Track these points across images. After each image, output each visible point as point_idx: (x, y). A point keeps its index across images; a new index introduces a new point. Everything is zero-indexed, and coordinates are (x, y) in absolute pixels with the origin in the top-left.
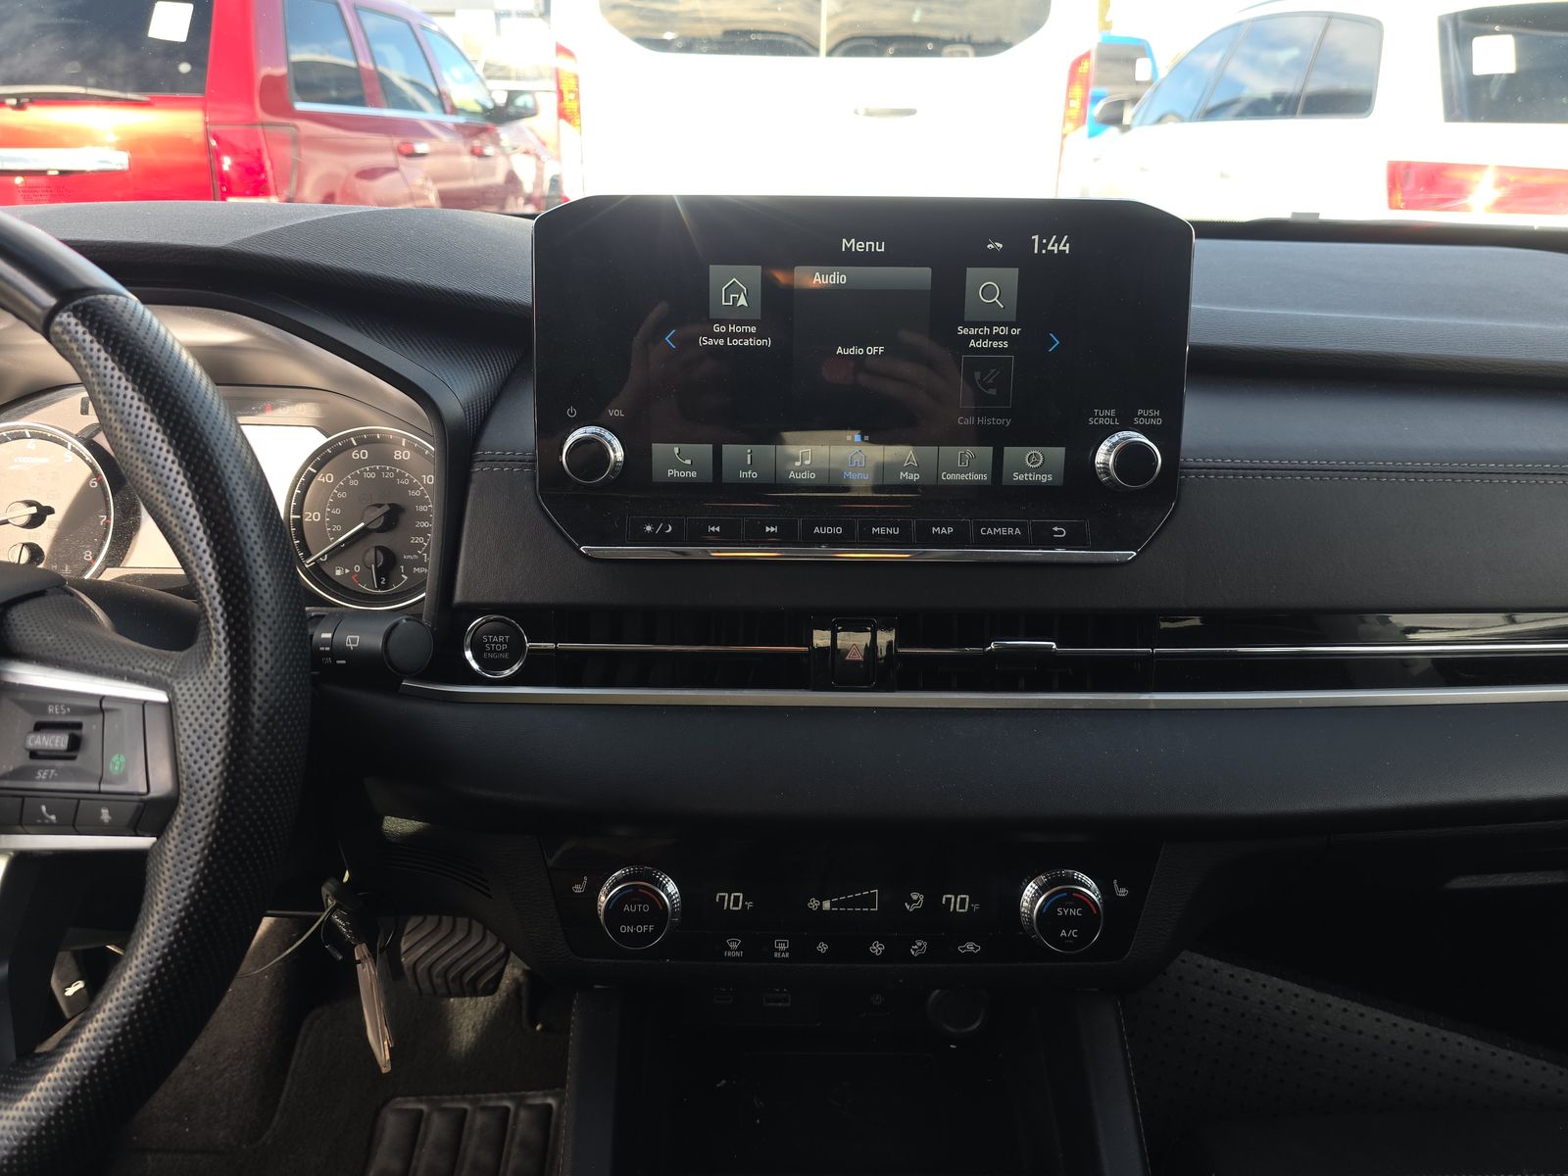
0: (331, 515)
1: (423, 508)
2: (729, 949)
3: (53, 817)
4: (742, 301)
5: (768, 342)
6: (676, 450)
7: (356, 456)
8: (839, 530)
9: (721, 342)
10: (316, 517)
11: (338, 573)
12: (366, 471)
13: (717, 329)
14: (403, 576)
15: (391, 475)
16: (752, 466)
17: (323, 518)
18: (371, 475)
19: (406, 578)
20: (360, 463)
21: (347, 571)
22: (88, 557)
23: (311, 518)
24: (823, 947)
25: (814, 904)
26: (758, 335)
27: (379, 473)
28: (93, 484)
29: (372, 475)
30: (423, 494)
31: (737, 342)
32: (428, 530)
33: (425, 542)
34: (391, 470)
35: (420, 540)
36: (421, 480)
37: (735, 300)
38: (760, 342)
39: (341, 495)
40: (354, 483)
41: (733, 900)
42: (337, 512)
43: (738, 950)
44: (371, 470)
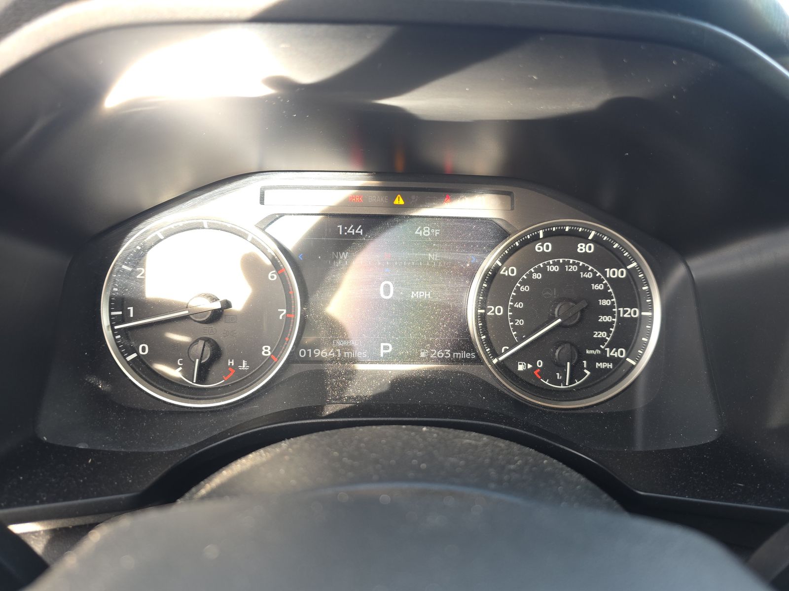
0: (513, 309)
1: (605, 302)
7: (539, 249)
10: (499, 311)
11: (521, 368)
12: (549, 264)
14: (586, 371)
15: (574, 269)
17: (506, 312)
18: (554, 268)
19: (588, 373)
20: (544, 256)
21: (530, 366)
22: (266, 353)
23: (494, 312)
27: (562, 266)
28: (272, 277)
29: (556, 269)
30: (606, 288)
32: (610, 324)
33: (608, 336)
34: (574, 264)
35: (603, 334)
36: (605, 274)
39: (525, 289)
40: (537, 276)
42: (519, 305)
44: (555, 264)
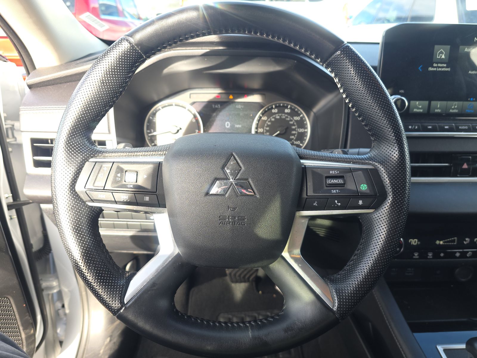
0: (266, 130)
1: (294, 127)
2: (414, 256)
3: (339, 204)
4: (443, 57)
5: (449, 69)
6: (417, 103)
7: (273, 111)
8: (466, 127)
9: (435, 69)
12: (276, 116)
13: (435, 65)
15: (284, 117)
16: (439, 108)
17: (263, 131)
20: (275, 113)
23: (260, 130)
24: (442, 255)
25: (438, 242)
26: (447, 67)
27: (280, 116)
28: (194, 121)
29: (278, 117)
30: (294, 123)
31: (440, 69)
32: (295, 134)
35: (293, 137)
36: (293, 118)
37: (441, 56)
38: (447, 69)
39: (269, 123)
40: (273, 120)
41: (414, 242)
42: (268, 129)
43: (417, 256)
